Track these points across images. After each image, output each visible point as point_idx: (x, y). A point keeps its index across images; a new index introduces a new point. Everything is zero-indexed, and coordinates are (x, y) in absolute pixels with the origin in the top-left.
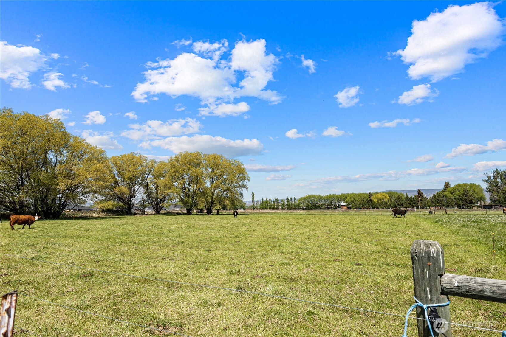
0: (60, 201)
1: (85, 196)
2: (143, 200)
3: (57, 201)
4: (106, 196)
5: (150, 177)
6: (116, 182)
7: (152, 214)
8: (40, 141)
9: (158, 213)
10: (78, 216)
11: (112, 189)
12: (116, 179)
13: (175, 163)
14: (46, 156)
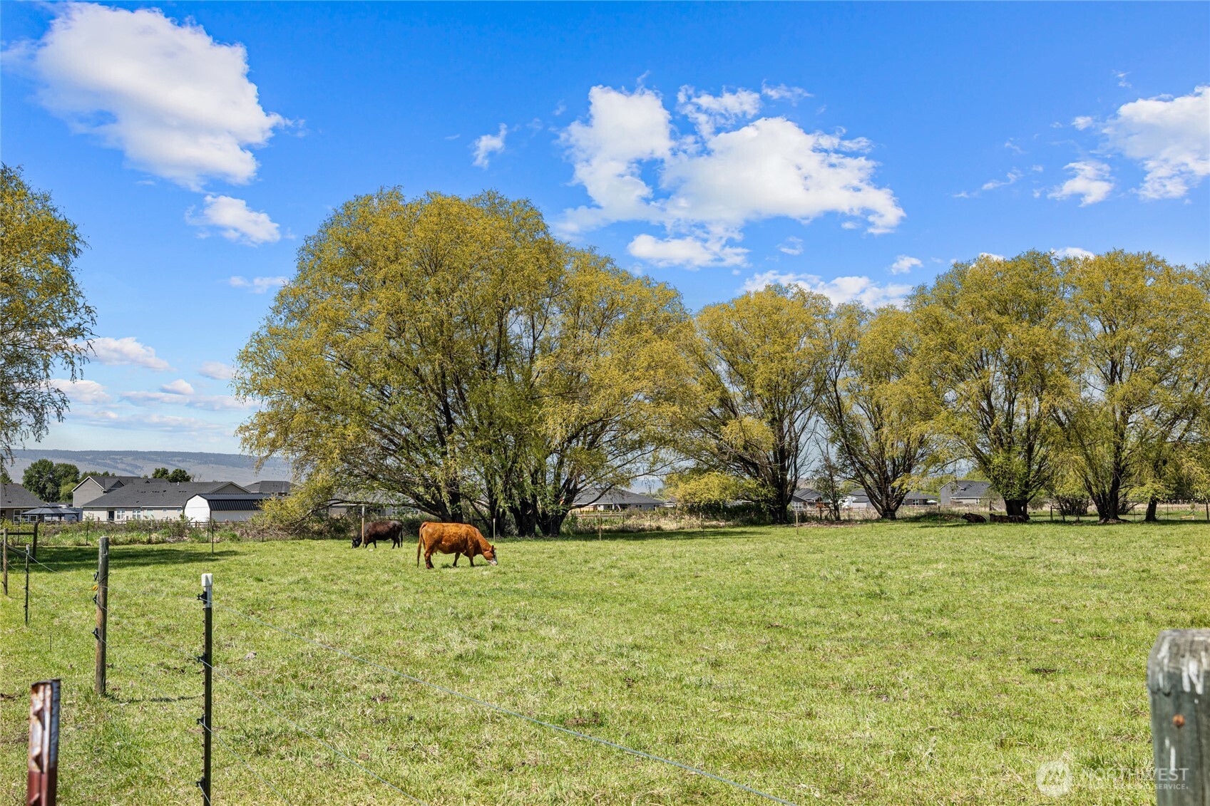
0: (558, 477)
1: (630, 456)
2: (829, 466)
3: (550, 477)
4: (695, 454)
5: (846, 378)
6: (725, 402)
7: (866, 521)
8: (483, 284)
9: (888, 514)
10: (614, 527)
11: (715, 427)
12: (725, 391)
13: (940, 310)
14: (502, 331)
